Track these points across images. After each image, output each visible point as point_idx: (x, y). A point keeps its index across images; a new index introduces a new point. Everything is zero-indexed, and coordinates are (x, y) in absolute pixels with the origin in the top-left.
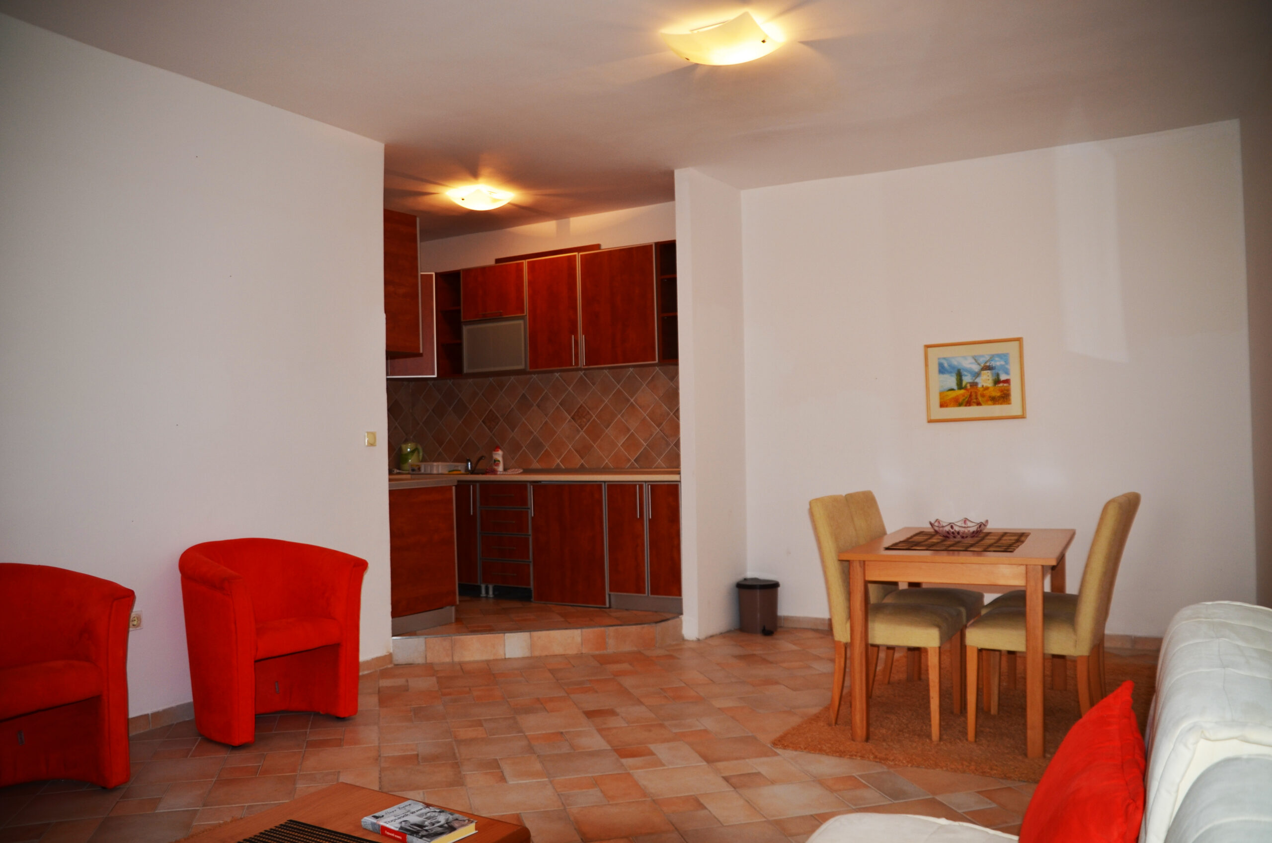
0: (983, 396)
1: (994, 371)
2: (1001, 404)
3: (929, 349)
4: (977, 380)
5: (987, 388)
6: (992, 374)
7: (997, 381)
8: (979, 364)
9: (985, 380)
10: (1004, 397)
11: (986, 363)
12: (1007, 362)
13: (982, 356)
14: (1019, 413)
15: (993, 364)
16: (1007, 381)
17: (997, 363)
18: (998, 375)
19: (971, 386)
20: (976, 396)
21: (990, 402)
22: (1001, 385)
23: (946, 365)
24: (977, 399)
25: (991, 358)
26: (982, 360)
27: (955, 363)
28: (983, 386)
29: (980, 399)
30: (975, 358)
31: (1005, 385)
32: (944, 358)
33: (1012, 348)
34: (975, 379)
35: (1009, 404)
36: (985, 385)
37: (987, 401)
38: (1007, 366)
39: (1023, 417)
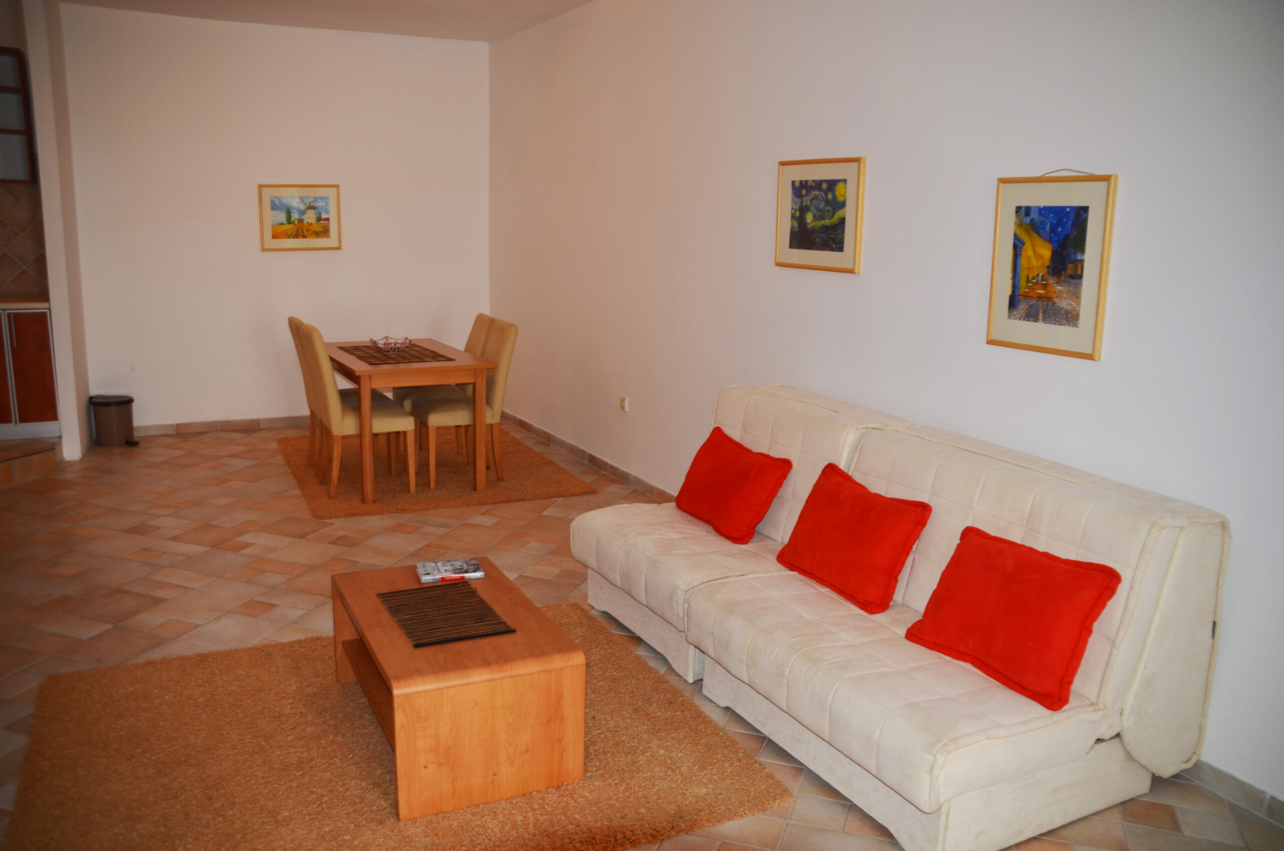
0: (308, 230)
1: (316, 211)
2: (322, 237)
3: (262, 188)
4: (304, 217)
5: (311, 224)
6: (316, 213)
7: (319, 219)
8: (305, 204)
9: (310, 217)
10: (324, 232)
11: (311, 203)
12: (327, 204)
13: (307, 197)
14: (336, 245)
15: (316, 204)
16: (327, 219)
17: (320, 204)
18: (320, 214)
19: (298, 221)
20: (303, 230)
21: (314, 236)
22: (322, 222)
23: (277, 203)
24: (303, 232)
25: (314, 200)
26: (307, 201)
27: (284, 201)
28: (308, 222)
29: (306, 233)
30: (302, 199)
31: (326, 222)
32: (276, 197)
33: (331, 193)
34: (302, 215)
35: (329, 237)
36: (310, 221)
37: (311, 234)
38: (328, 207)
39: (339, 248)
